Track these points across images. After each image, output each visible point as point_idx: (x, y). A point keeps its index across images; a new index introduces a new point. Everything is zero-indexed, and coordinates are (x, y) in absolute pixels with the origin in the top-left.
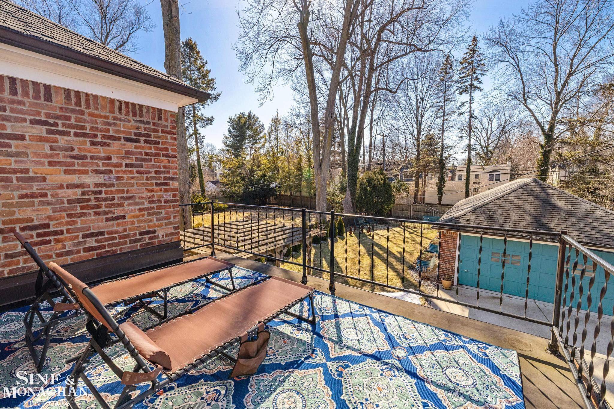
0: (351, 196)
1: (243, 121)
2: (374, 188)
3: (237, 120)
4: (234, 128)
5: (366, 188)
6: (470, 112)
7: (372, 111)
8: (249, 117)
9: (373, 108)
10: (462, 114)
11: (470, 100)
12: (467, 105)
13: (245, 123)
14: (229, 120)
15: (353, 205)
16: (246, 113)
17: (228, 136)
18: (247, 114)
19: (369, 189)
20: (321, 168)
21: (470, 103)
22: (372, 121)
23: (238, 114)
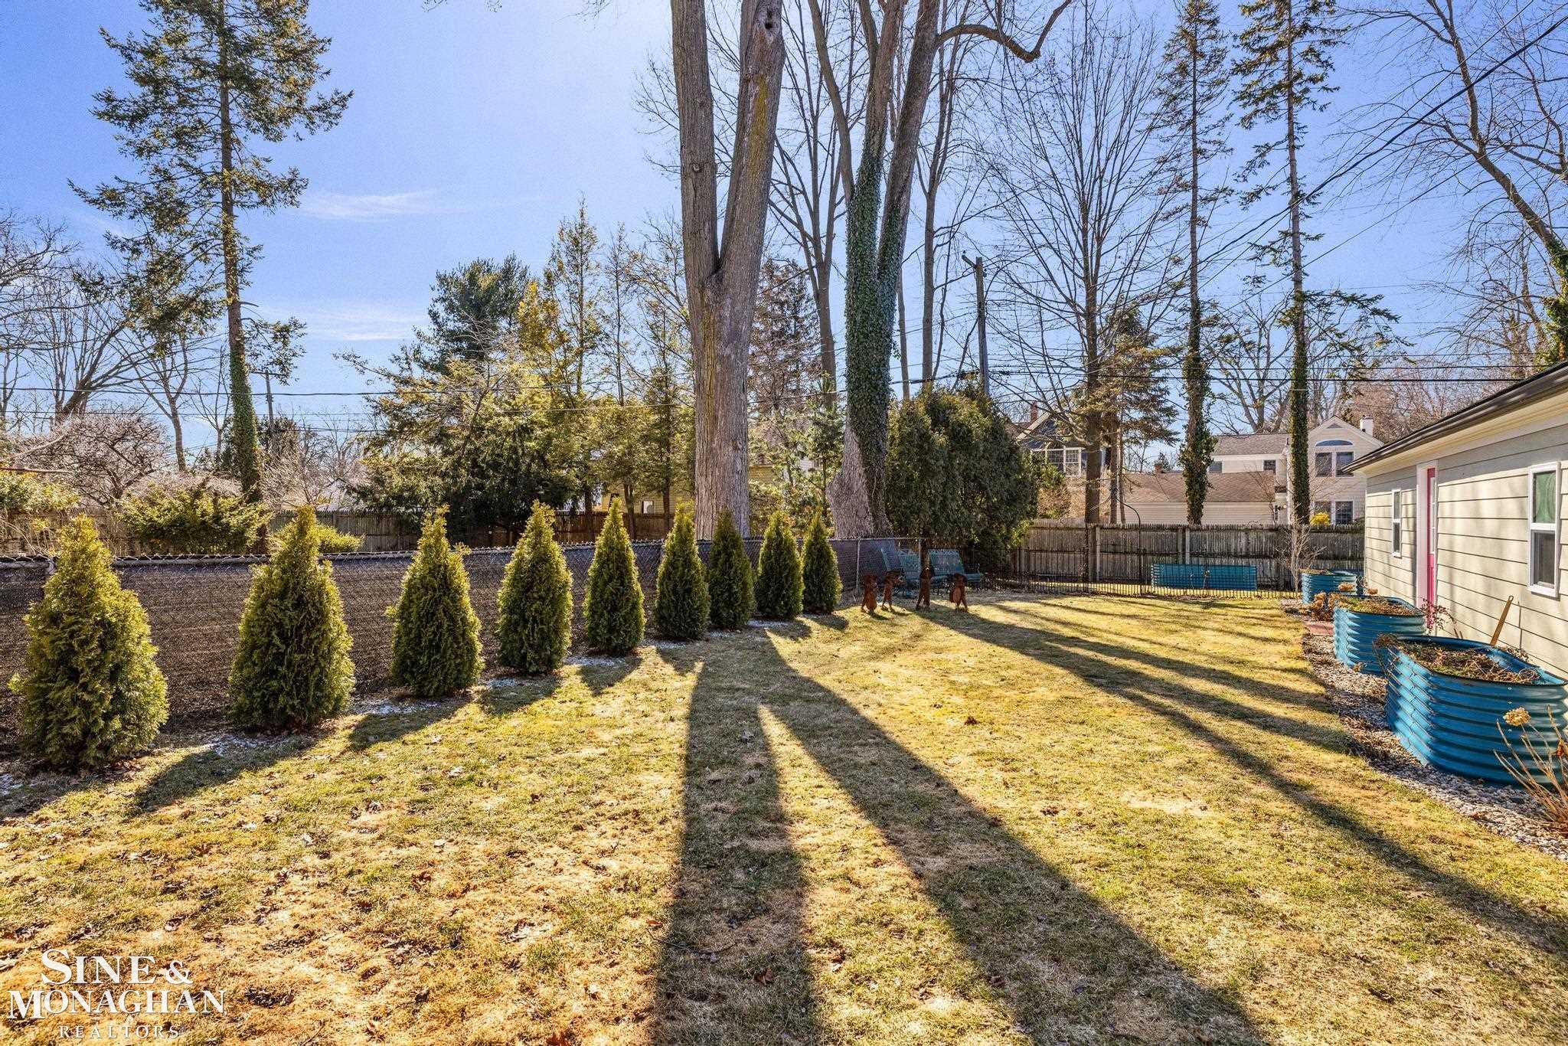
0: (866, 463)
1: (484, 282)
2: (960, 436)
3: (464, 280)
4: (451, 308)
5: (924, 437)
6: (1292, 179)
7: (930, 196)
8: (507, 273)
9: (934, 181)
10: (1256, 195)
11: (1291, 136)
12: (1278, 158)
13: (491, 291)
14: (436, 283)
15: (873, 501)
16: (498, 263)
17: (430, 334)
18: (502, 265)
19: (940, 439)
20: (720, 280)
21: (1292, 148)
22: (930, 233)
23: (468, 264)
